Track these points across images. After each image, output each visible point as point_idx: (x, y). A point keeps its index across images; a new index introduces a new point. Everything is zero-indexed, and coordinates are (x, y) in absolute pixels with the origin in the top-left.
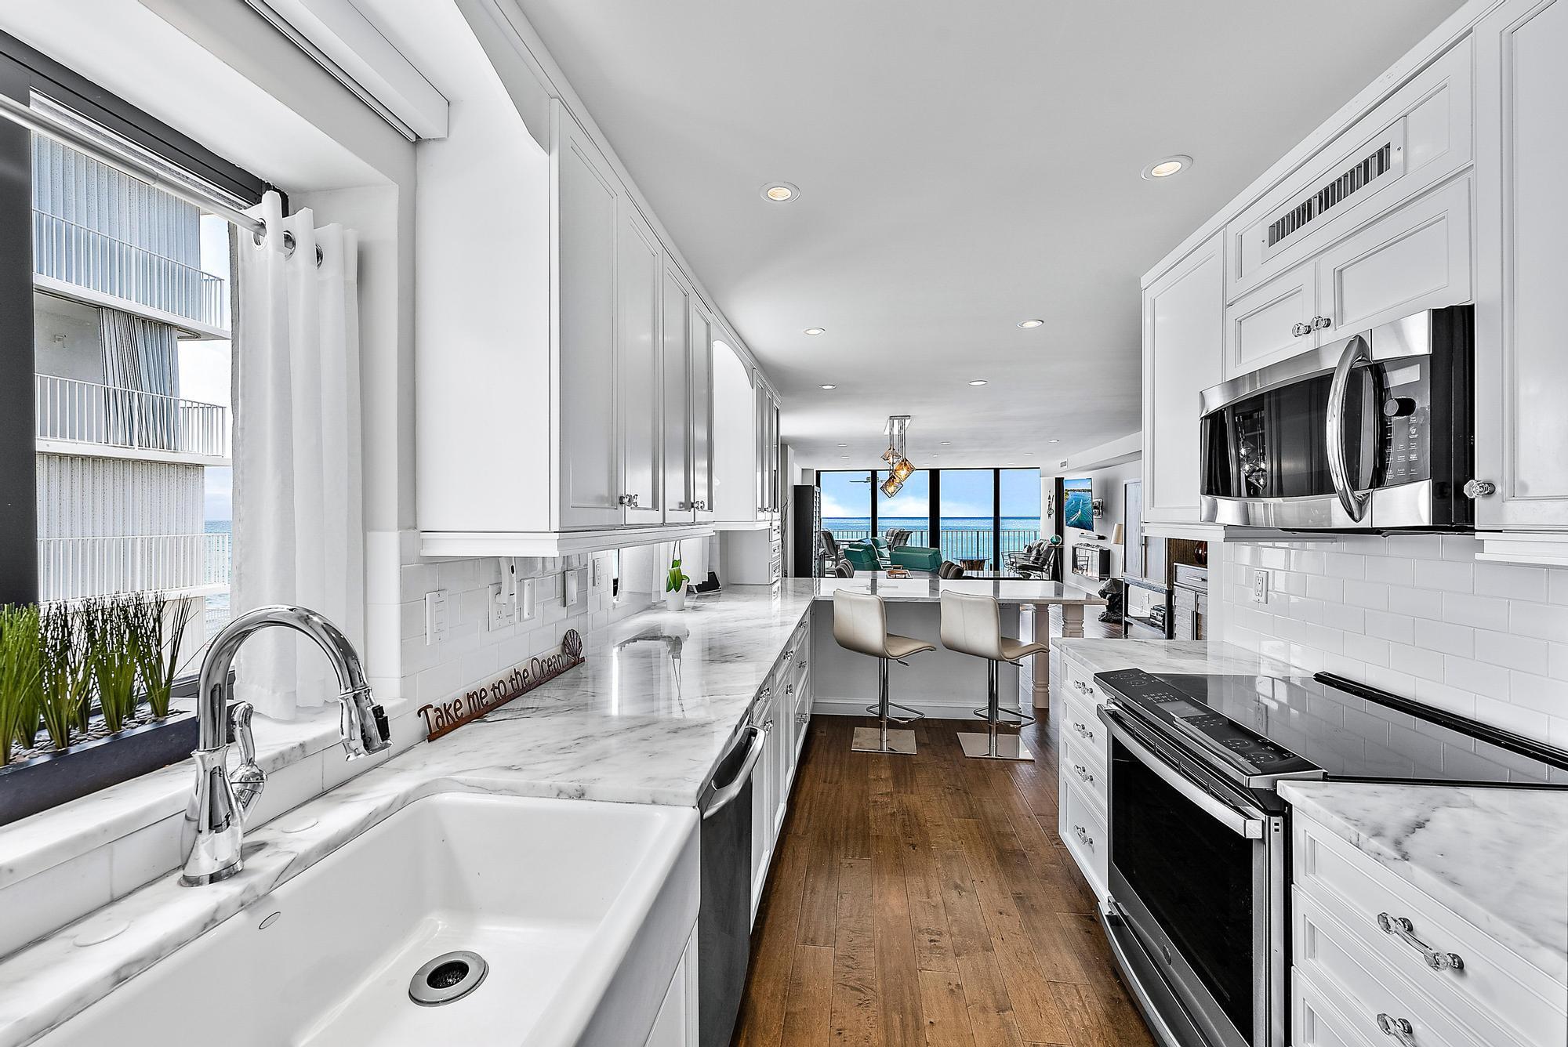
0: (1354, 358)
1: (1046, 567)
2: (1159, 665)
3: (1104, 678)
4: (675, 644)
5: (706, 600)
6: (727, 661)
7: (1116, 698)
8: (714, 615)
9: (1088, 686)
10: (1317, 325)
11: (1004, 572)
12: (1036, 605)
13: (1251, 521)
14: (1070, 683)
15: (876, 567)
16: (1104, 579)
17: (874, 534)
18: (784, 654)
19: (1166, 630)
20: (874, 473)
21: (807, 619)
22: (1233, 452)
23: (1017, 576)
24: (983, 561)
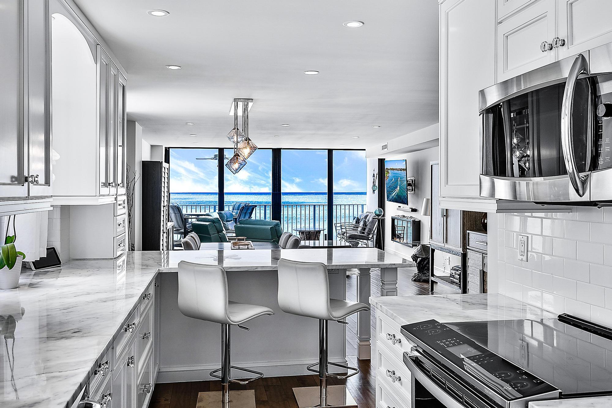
0: (578, 71)
1: (371, 236)
2: (451, 316)
3: (408, 329)
4: (7, 323)
5: (44, 276)
6: (62, 338)
7: (418, 346)
8: (52, 291)
9: (397, 337)
10: (556, 44)
11: (337, 241)
12: (360, 269)
13: (518, 196)
14: (383, 335)
15: (222, 239)
16: (416, 246)
17: (221, 208)
18: (126, 326)
19: (462, 286)
20: (221, 150)
21: (152, 291)
22: (509, 141)
23: (347, 244)
24: (319, 232)
